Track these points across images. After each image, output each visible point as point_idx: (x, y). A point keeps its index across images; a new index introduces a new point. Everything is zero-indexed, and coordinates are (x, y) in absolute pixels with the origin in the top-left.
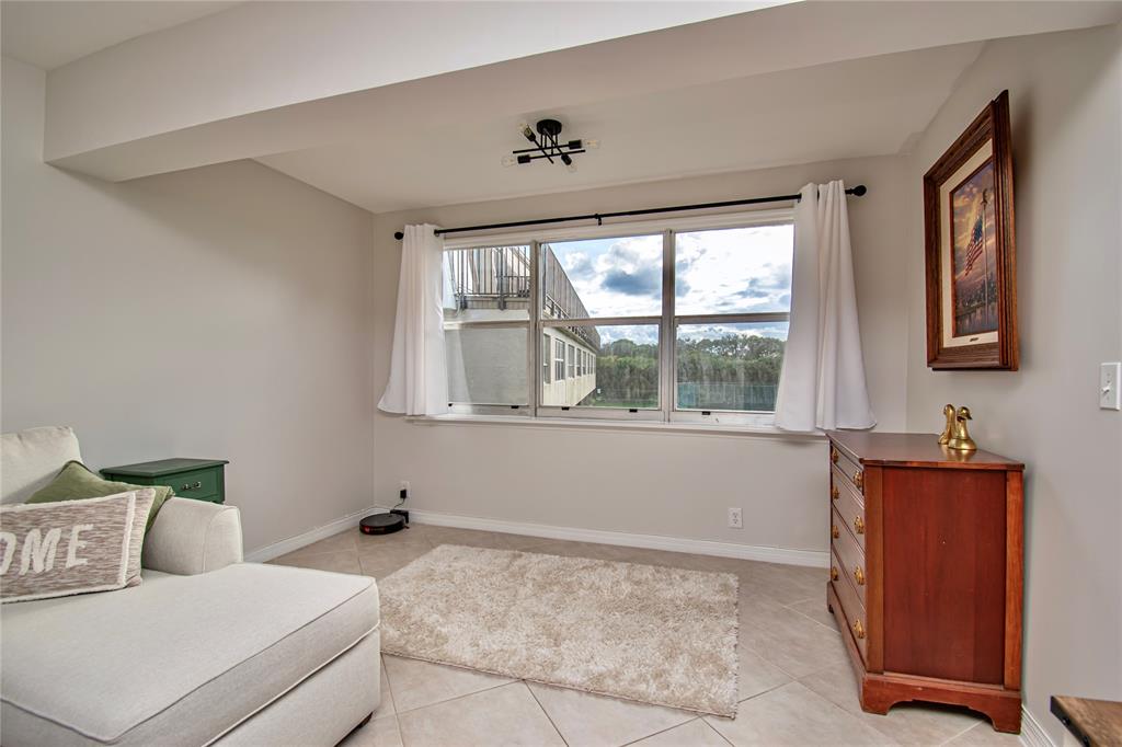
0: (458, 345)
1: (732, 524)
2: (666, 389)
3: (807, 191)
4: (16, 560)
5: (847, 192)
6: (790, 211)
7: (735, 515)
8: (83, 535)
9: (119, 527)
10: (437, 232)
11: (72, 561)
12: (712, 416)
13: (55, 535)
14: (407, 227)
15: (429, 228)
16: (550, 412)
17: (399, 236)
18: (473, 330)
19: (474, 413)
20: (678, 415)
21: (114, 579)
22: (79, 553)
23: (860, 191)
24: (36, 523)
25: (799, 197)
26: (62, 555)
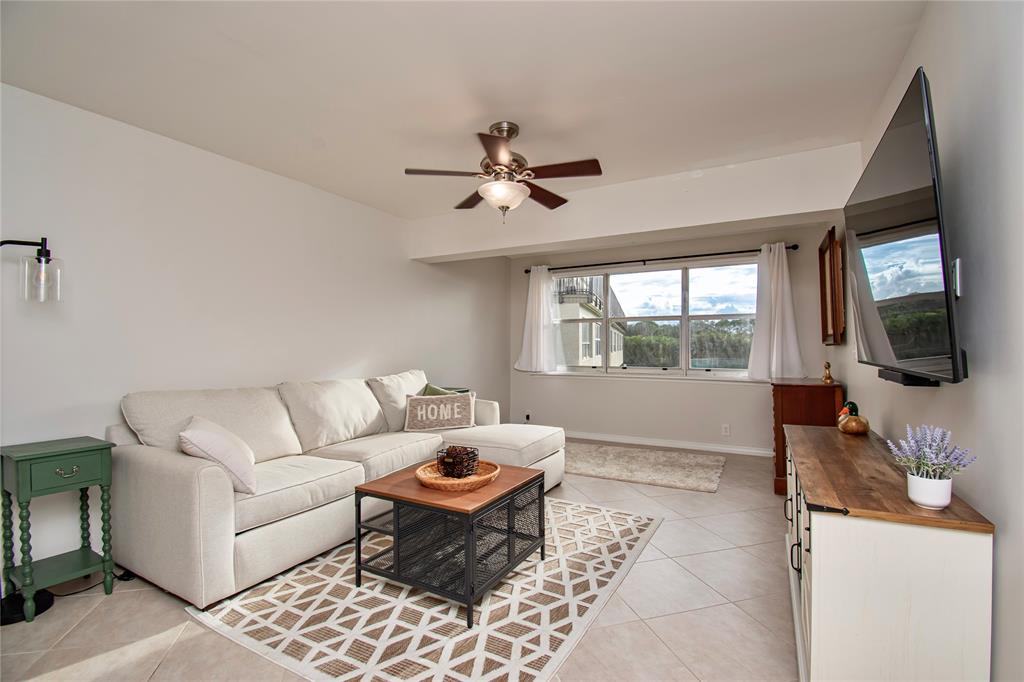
0: (559, 332)
1: (723, 434)
2: (684, 357)
3: (764, 247)
4: (439, 414)
5: (787, 248)
6: (756, 258)
7: (726, 428)
8: (458, 407)
9: (469, 404)
10: (549, 269)
11: (456, 416)
12: (711, 373)
13: (449, 406)
14: (533, 267)
15: (545, 268)
16: (613, 370)
17: (527, 271)
18: (568, 324)
19: (568, 370)
20: (692, 372)
21: (469, 423)
22: (458, 413)
23: (795, 247)
24: (442, 402)
25: (760, 250)
26: (453, 414)
